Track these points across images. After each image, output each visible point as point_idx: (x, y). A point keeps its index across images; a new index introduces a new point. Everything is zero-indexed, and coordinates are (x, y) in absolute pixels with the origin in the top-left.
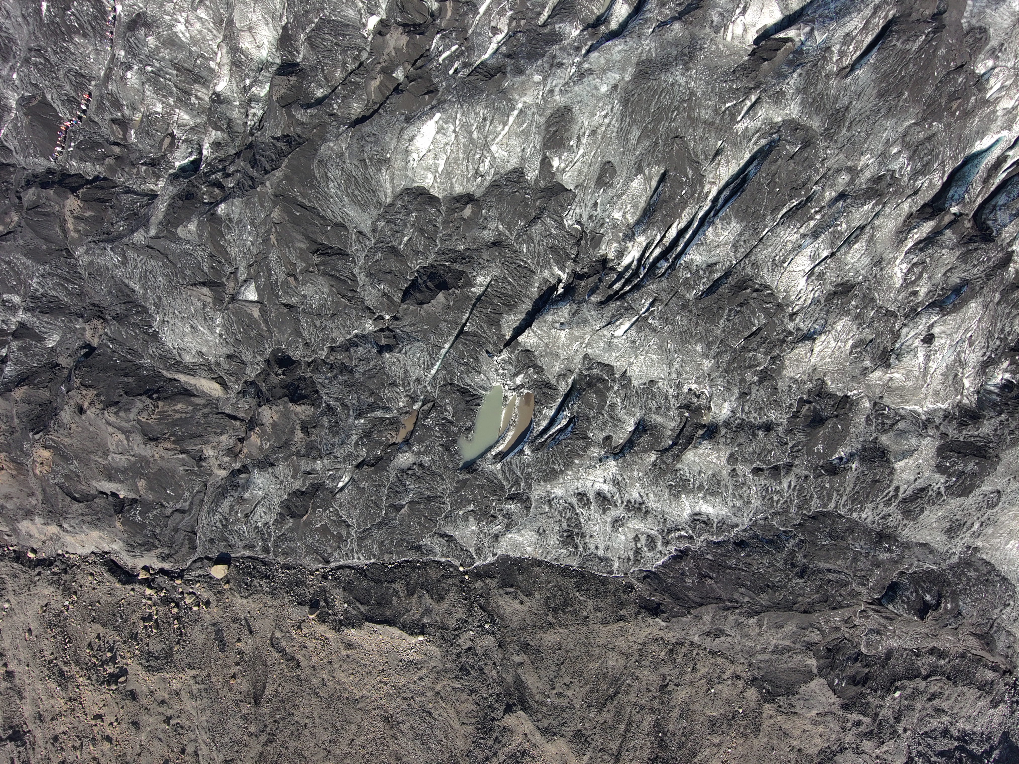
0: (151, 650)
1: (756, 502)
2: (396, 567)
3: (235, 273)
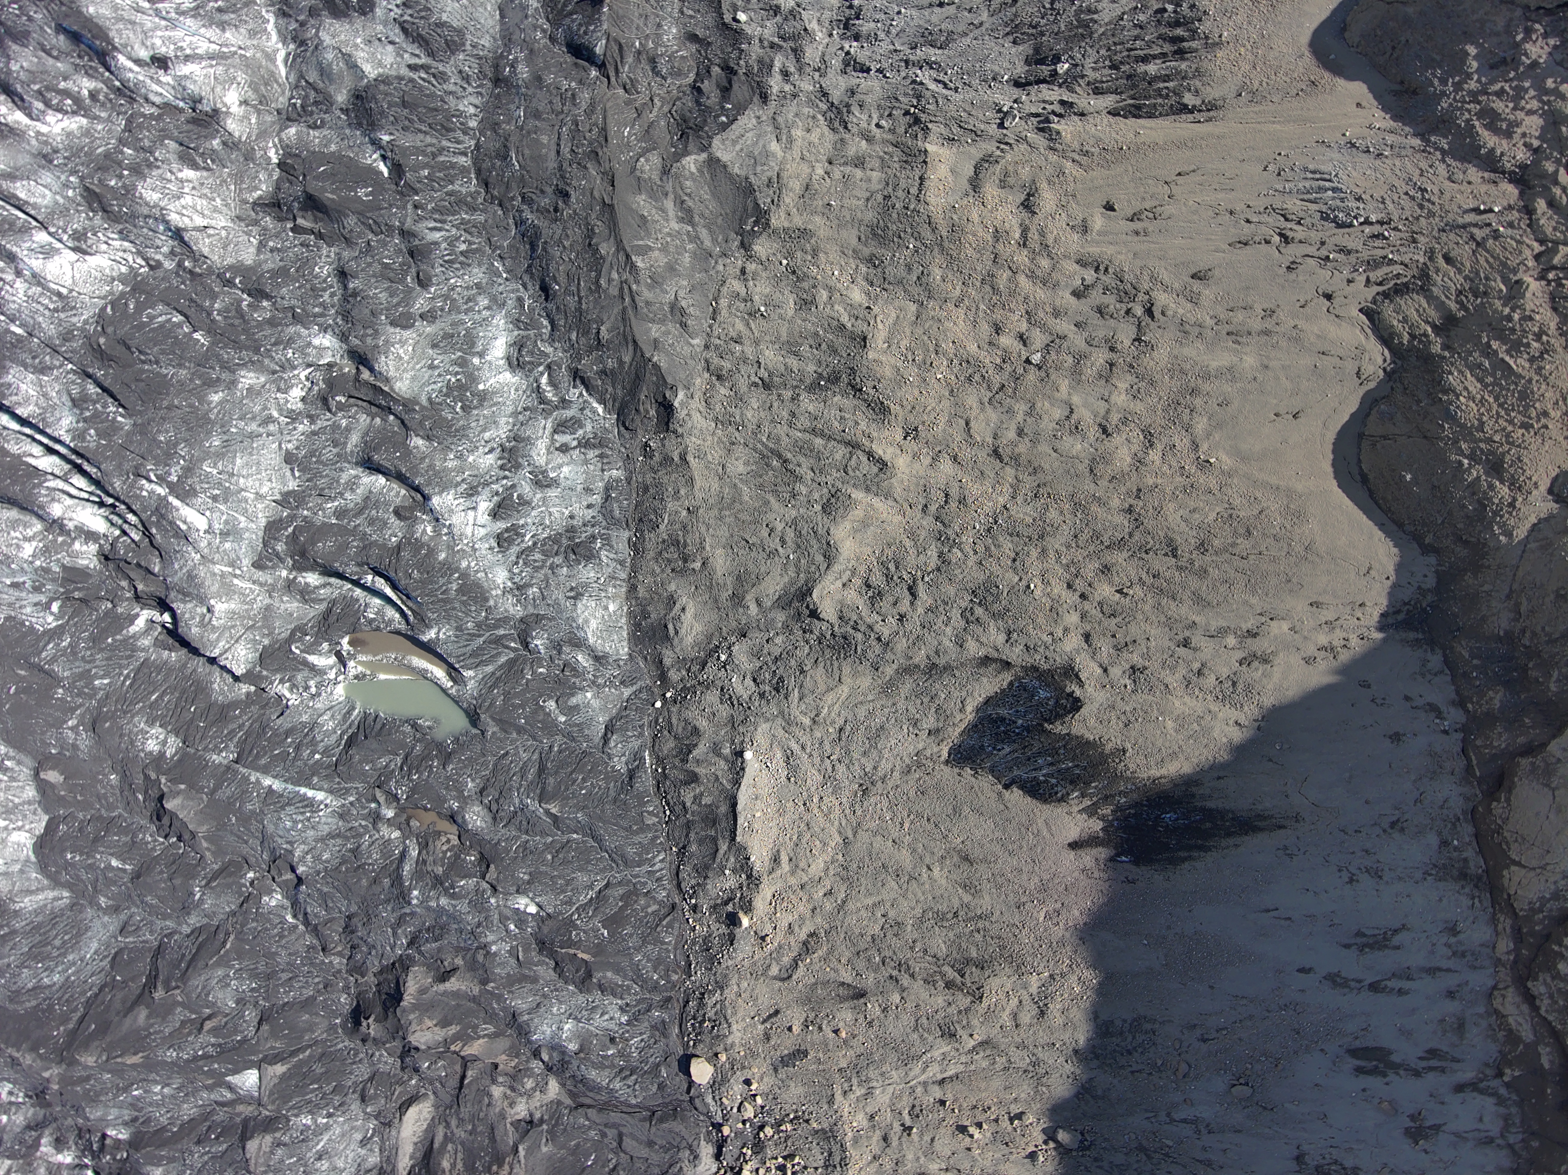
0: (822, 1163)
2: (668, 804)
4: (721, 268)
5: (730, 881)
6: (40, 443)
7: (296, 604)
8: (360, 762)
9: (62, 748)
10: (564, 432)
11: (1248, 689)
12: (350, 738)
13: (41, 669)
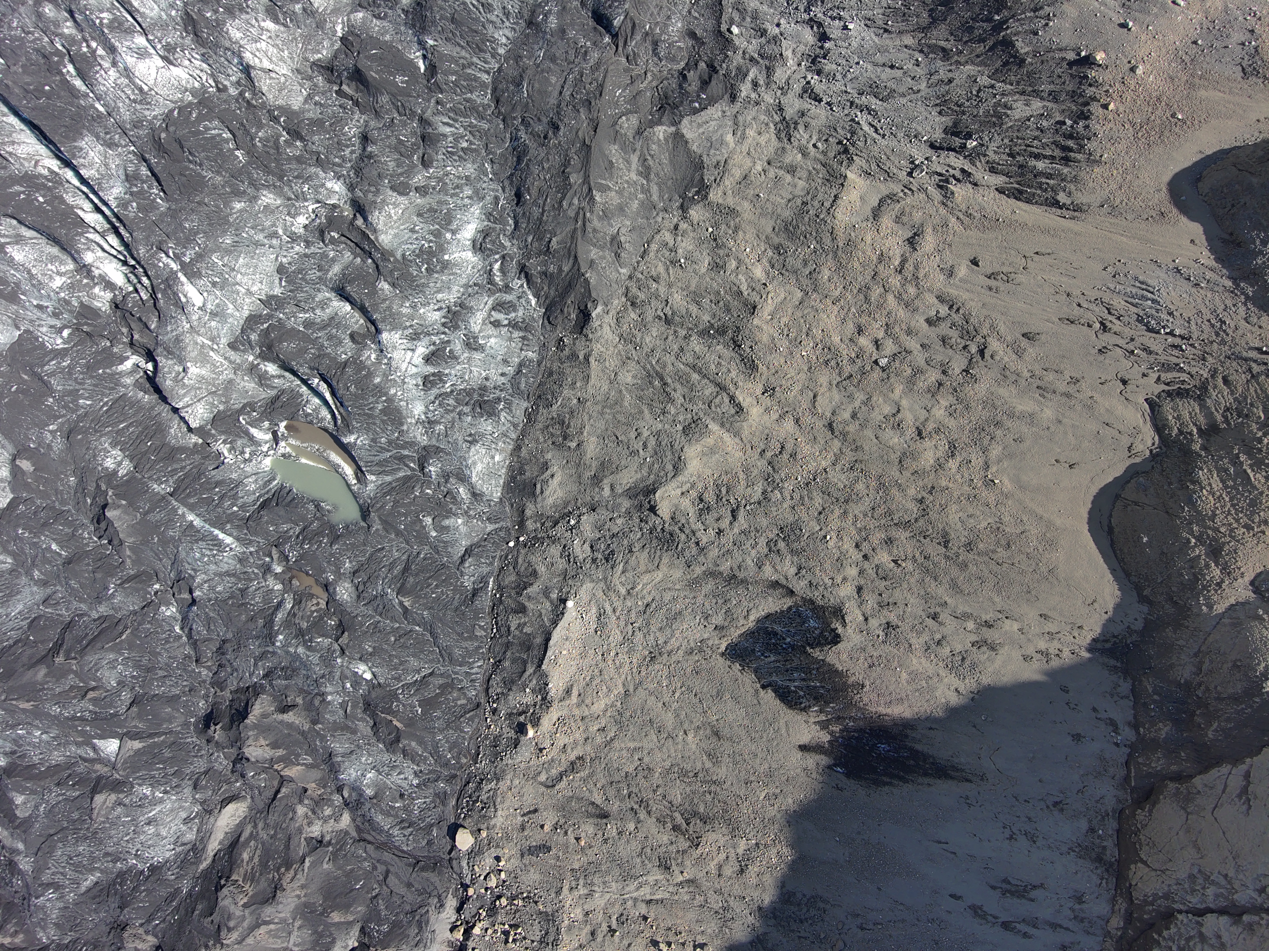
0: (538, 938)
1: (470, 169)
2: (497, 624)
3: (85, 760)
4: (660, 219)
5: (528, 698)
6: (92, 201)
7: (253, 385)
8: (267, 523)
9: (39, 445)
10: (500, 311)
11: (973, 666)
12: (265, 501)
13: (41, 379)
